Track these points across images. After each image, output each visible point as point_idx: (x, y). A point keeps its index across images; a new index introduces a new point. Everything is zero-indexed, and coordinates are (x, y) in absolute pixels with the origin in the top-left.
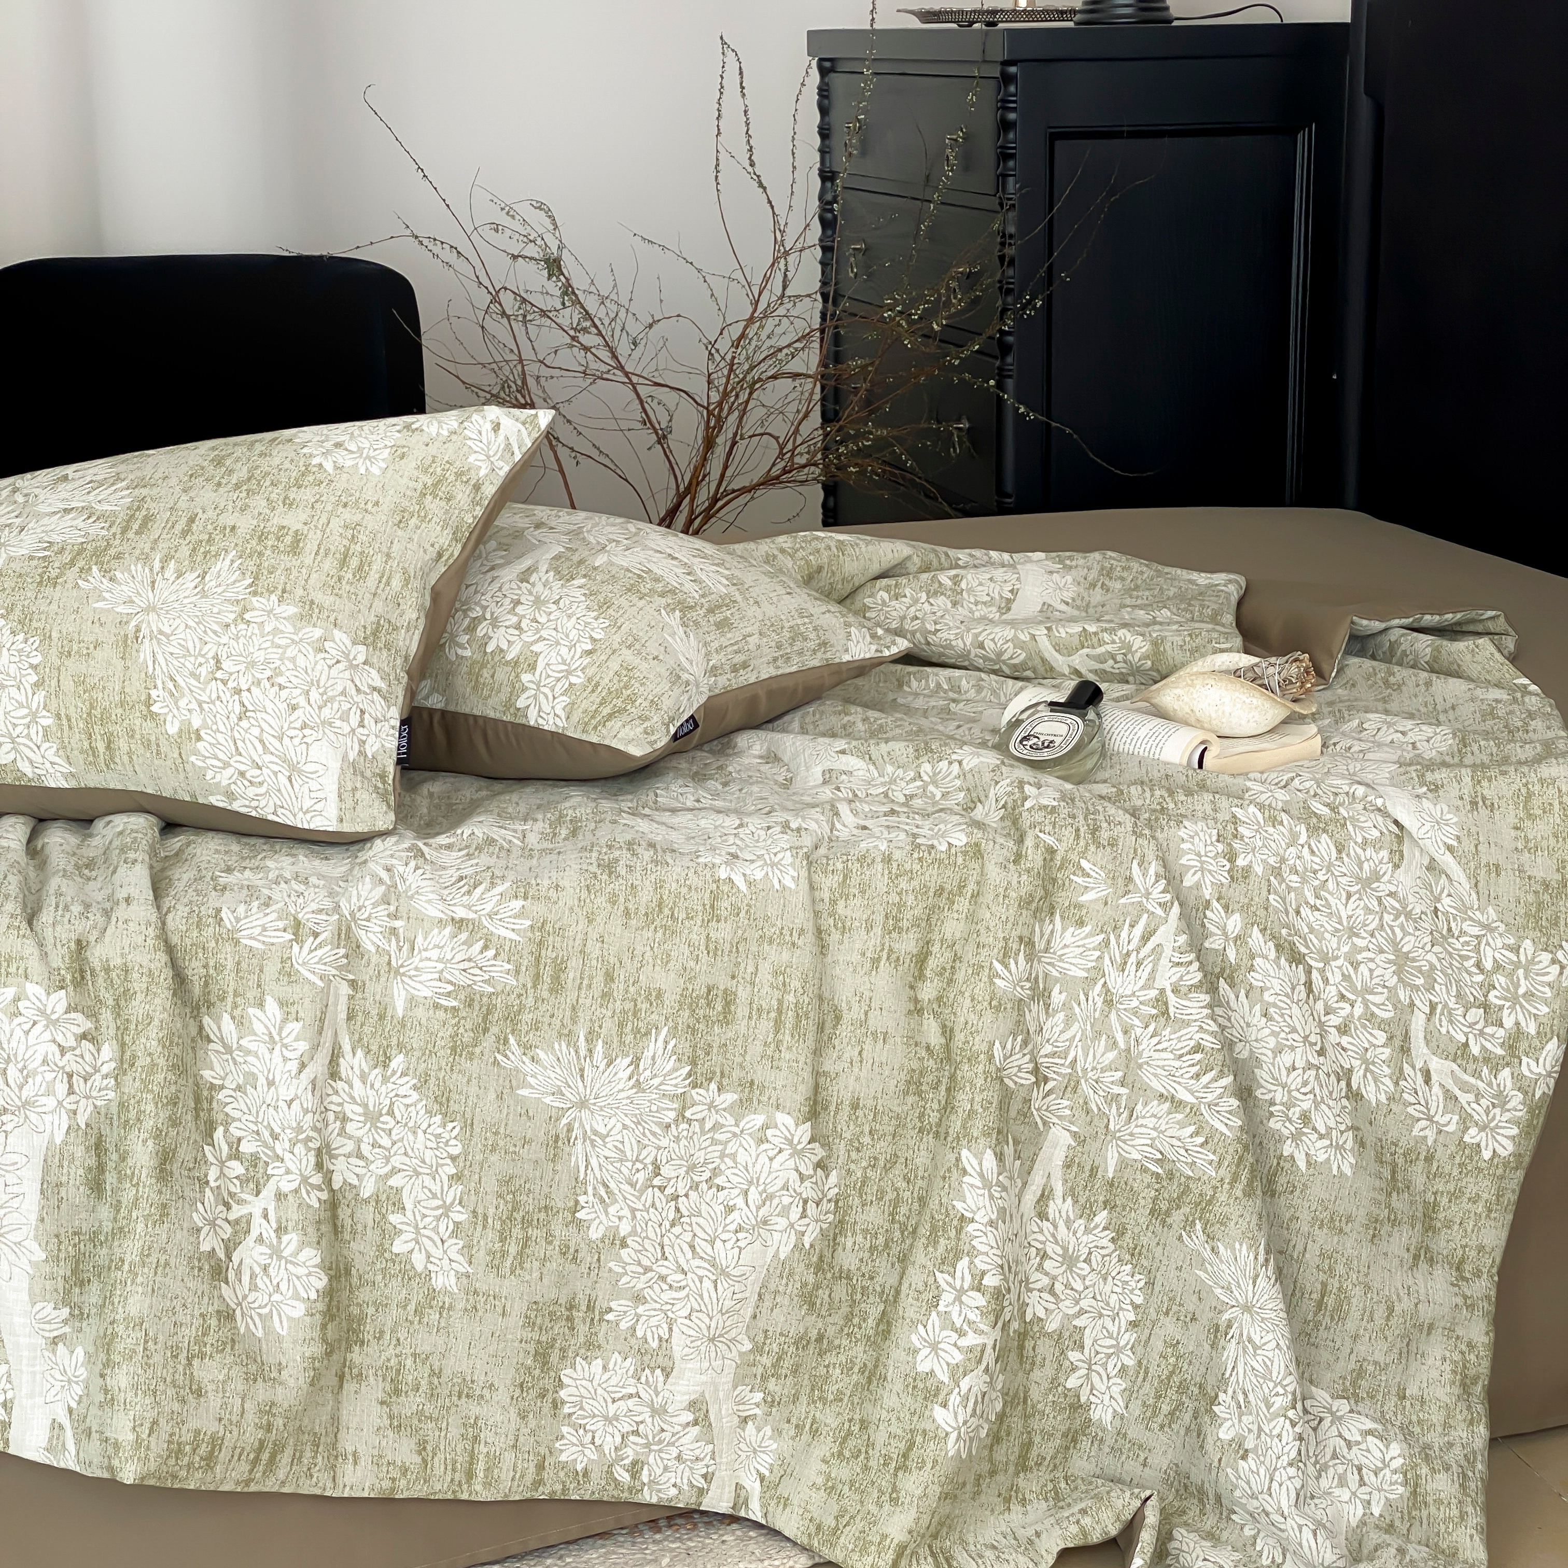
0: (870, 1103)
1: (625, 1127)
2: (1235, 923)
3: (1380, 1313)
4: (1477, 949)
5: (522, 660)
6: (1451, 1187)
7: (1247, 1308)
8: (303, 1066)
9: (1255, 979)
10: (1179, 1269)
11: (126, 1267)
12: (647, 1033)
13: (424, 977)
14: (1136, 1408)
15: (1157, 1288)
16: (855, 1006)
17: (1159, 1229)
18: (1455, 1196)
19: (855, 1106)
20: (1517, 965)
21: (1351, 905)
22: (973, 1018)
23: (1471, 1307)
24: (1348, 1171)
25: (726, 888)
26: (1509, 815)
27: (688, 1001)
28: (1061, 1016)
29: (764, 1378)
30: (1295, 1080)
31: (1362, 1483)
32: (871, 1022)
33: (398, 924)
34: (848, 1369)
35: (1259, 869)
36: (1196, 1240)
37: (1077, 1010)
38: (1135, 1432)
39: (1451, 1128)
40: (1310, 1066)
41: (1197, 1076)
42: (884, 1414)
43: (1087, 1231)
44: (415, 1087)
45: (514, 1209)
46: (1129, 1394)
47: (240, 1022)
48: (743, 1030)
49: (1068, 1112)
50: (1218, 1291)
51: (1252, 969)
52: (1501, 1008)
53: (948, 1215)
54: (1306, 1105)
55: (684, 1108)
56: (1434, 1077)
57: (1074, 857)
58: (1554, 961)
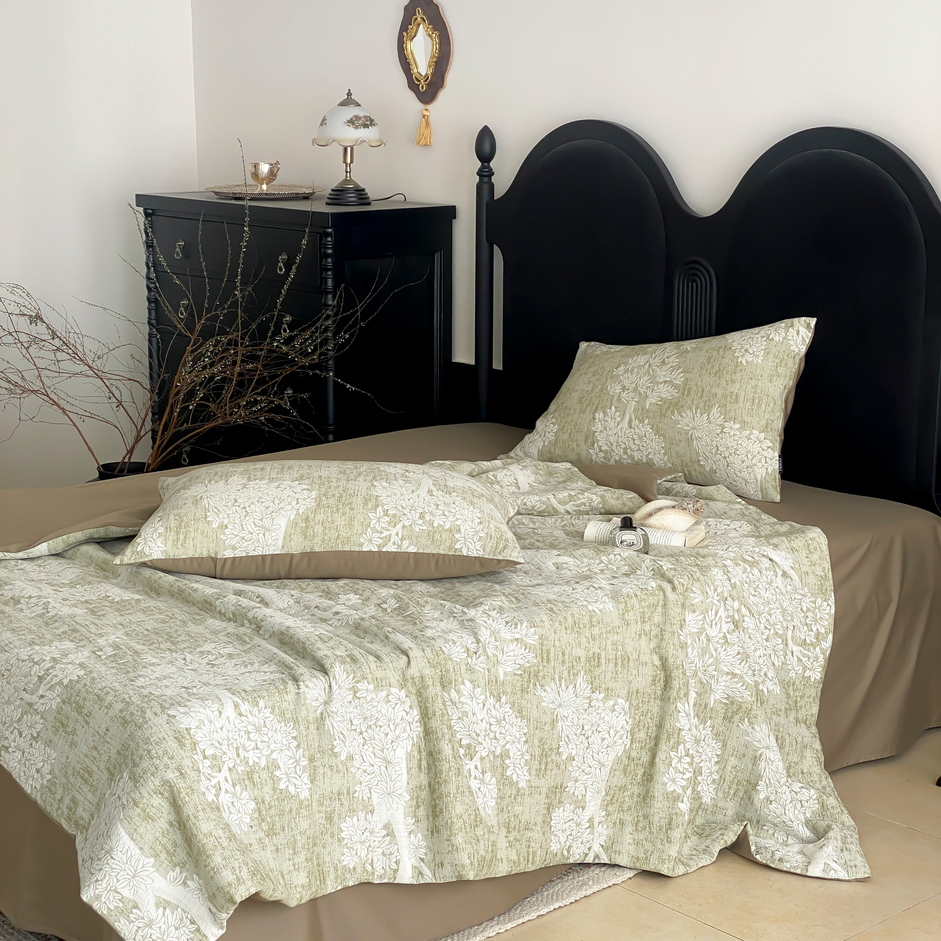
0: (642, 690)
1: (573, 712)
2: (736, 605)
3: (794, 743)
4: (800, 604)
5: (453, 528)
6: (801, 694)
7: (768, 748)
8: (484, 705)
9: (745, 625)
10: (738, 738)
11: (452, 795)
12: (577, 674)
13: (509, 663)
14: (720, 795)
15: (728, 746)
16: (634, 654)
17: (727, 724)
18: (802, 697)
19: (637, 693)
20: (815, 608)
21: (767, 593)
22: (675, 652)
23: (815, 736)
24: (779, 692)
25: (593, 614)
26: (803, 553)
27: (588, 660)
28: (690, 648)
29: (607, 805)
30: (761, 661)
31: (802, 806)
32: (641, 659)
33: (497, 643)
34: (631, 796)
35: (738, 583)
36: (745, 725)
37: (695, 644)
38: (721, 804)
39: (800, 672)
40: (765, 655)
41: (740, 664)
42: (656, 810)
43: (704, 729)
44: (511, 708)
45: (543, 751)
46: (717, 790)
47: (458, 692)
48: (604, 668)
49: (694, 684)
50: (756, 743)
51: (744, 621)
52: (811, 624)
53: (673, 729)
54: (765, 670)
55: (591, 702)
56: (795, 653)
57: (690, 586)
58: (828, 605)
